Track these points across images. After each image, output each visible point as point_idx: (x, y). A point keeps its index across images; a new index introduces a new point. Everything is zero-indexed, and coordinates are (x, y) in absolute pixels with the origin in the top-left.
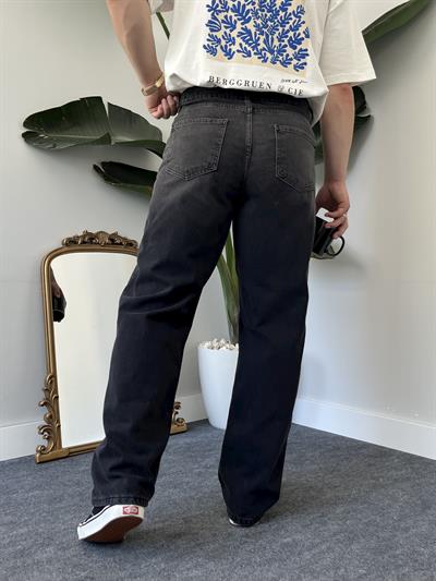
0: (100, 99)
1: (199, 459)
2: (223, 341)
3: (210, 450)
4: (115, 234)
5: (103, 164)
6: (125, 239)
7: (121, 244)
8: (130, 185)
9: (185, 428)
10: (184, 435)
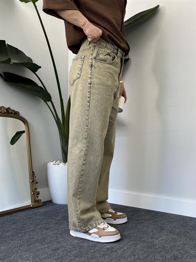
0: (4, 41)
1: (53, 217)
2: (58, 162)
3: (57, 213)
4: (9, 108)
5: (4, 73)
6: (13, 110)
7: (12, 113)
8: (18, 84)
9: (41, 204)
10: (42, 207)
